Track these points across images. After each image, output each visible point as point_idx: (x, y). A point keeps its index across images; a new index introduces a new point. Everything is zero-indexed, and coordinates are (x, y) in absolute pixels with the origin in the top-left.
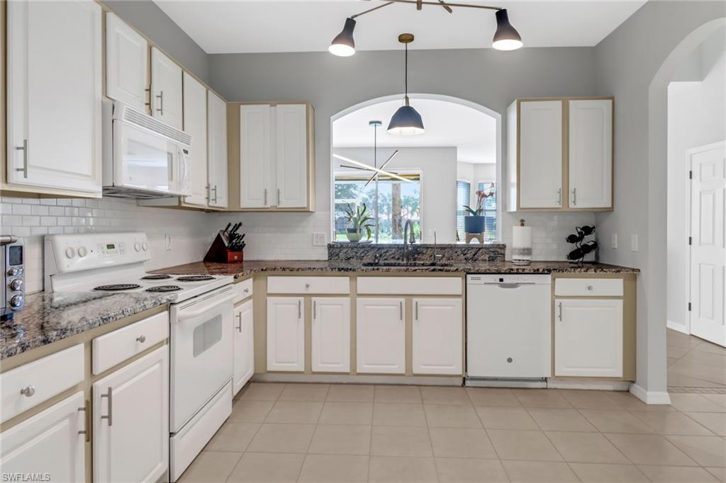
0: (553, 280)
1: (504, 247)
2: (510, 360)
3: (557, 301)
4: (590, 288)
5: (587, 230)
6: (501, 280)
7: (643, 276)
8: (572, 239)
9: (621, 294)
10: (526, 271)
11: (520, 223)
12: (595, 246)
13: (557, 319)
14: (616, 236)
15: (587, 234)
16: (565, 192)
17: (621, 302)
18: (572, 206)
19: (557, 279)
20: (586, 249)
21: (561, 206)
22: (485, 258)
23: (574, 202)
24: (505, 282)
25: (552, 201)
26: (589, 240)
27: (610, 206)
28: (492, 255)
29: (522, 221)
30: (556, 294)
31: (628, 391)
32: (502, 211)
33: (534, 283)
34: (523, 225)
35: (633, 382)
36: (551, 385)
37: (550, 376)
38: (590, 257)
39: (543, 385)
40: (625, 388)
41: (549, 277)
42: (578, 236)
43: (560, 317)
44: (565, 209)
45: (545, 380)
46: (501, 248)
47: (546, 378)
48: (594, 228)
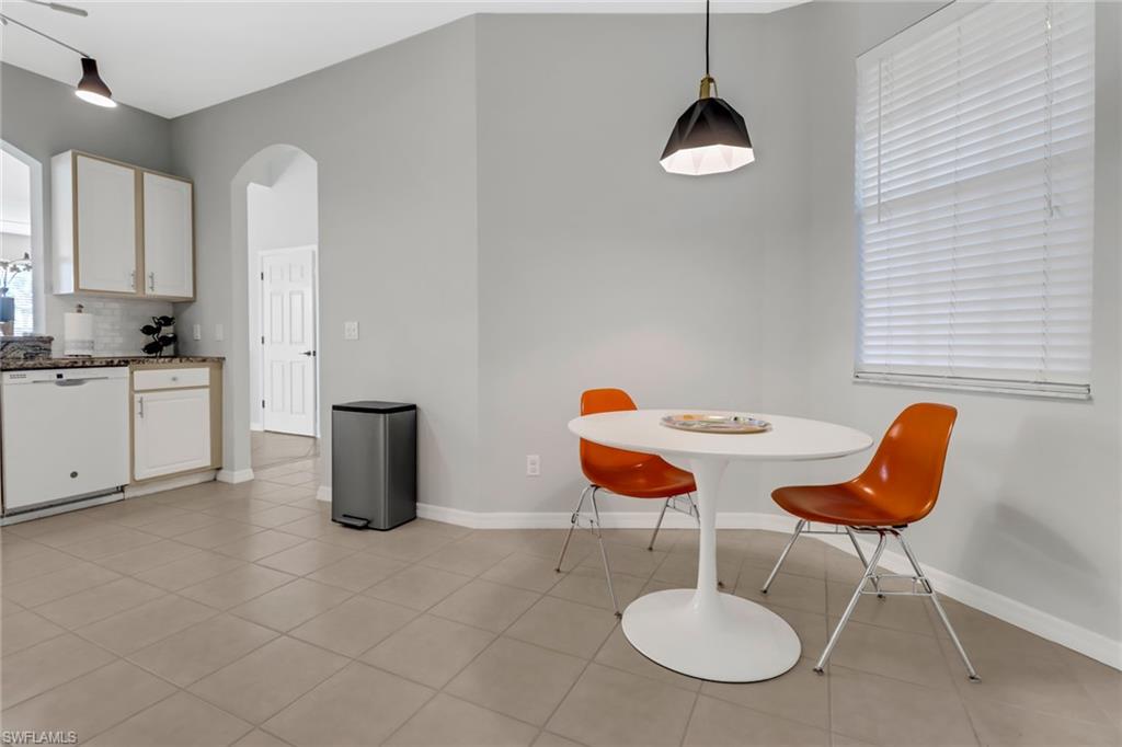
0: (132, 373)
1: (50, 340)
2: (74, 475)
3: (137, 397)
4: (174, 379)
5: (167, 321)
6: (60, 376)
7: (227, 364)
8: (147, 330)
9: (207, 383)
10: (96, 364)
11: (75, 309)
12: (175, 339)
13: (137, 418)
14: (198, 326)
15: (166, 325)
16: (140, 275)
17: (207, 390)
18: (149, 292)
19: (135, 373)
20: (166, 341)
21: (133, 291)
22: (18, 355)
23: (152, 288)
24: (64, 378)
25: (125, 285)
26: (167, 331)
27: (191, 296)
28: (30, 351)
29: (81, 306)
30: (136, 388)
31: (215, 480)
32: (46, 292)
33: (106, 378)
34: (80, 311)
35: (219, 469)
36: (129, 494)
37: (128, 482)
38: (168, 350)
39: (120, 496)
40: (212, 478)
41: (127, 369)
42: (155, 326)
43: (141, 413)
44: (140, 295)
45: (122, 489)
46: (45, 342)
47: (122, 487)
48: (173, 318)
